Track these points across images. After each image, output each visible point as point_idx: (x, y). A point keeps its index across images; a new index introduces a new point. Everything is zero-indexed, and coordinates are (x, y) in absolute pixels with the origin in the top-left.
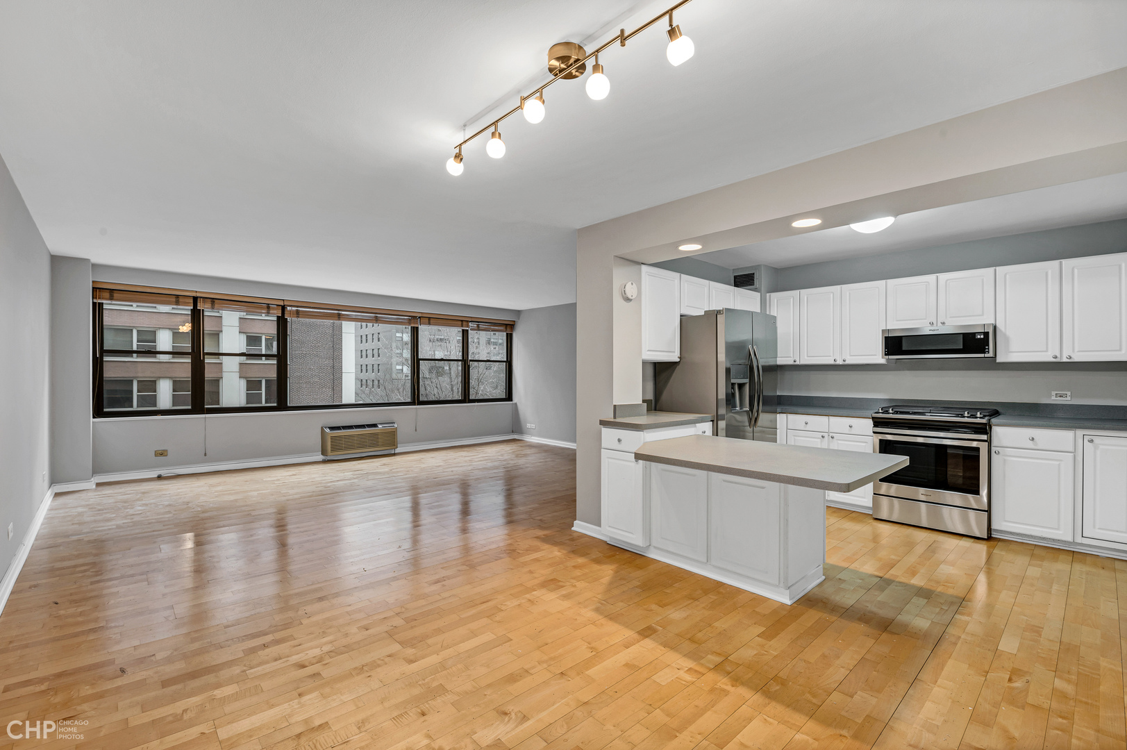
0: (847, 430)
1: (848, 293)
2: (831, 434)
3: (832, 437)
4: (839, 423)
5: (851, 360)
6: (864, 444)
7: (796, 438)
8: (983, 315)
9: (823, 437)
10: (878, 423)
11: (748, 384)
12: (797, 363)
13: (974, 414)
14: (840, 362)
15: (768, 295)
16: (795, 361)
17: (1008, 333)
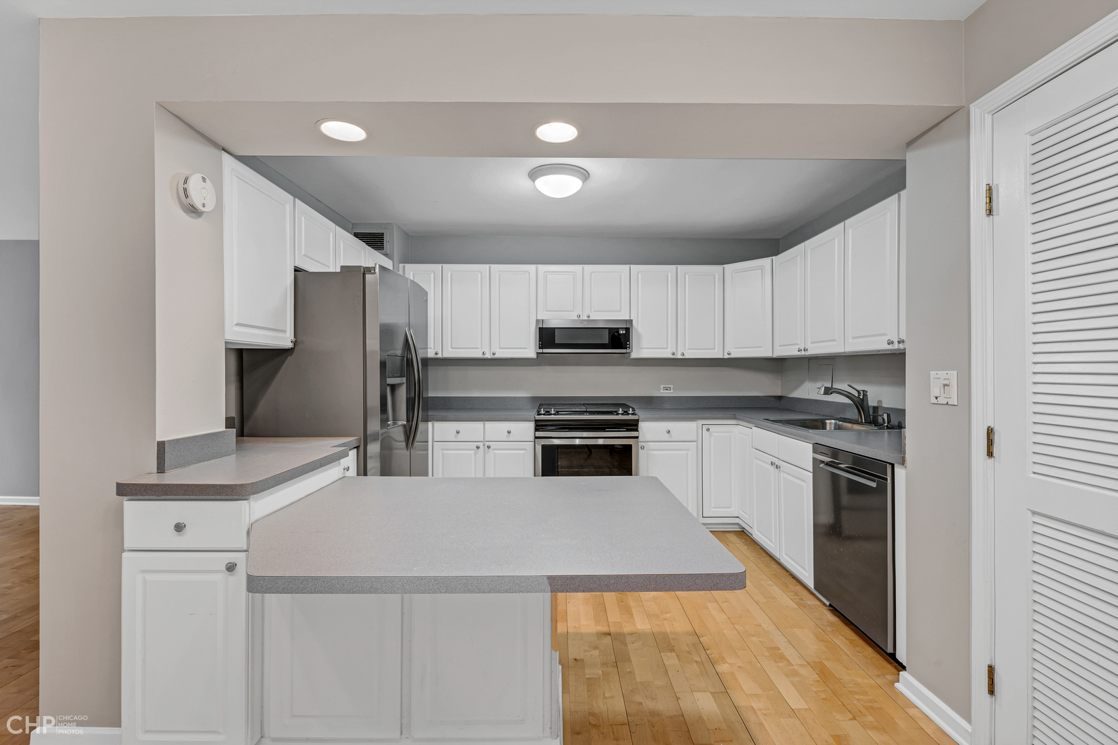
0: (504, 436)
1: (498, 276)
2: (487, 444)
3: (489, 447)
4: (496, 429)
5: (501, 354)
6: (523, 452)
7: (445, 452)
8: (620, 311)
9: (478, 448)
10: (539, 426)
11: (405, 386)
12: (440, 356)
13: (625, 410)
14: (488, 356)
15: (401, 265)
16: (436, 354)
17: (640, 330)
